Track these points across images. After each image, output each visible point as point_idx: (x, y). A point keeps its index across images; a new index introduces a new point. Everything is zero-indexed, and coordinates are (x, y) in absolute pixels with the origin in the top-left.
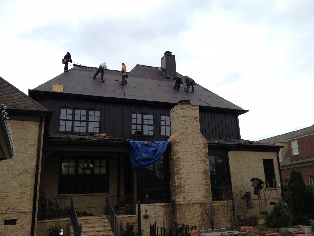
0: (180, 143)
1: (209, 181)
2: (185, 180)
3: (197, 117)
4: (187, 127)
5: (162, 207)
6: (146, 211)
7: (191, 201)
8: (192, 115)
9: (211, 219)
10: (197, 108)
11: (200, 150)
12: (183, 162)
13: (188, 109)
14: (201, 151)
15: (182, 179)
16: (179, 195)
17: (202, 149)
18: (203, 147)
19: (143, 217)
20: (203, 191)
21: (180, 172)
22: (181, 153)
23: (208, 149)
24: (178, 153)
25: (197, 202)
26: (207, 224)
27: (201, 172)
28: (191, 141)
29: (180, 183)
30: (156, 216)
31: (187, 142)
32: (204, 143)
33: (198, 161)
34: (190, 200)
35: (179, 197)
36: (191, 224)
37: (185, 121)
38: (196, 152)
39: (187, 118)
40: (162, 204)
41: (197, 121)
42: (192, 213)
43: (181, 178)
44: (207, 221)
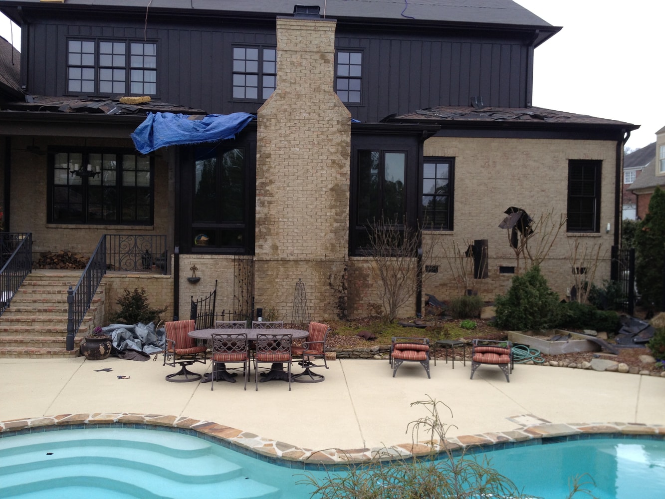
0: (273, 120)
1: (345, 212)
2: (281, 208)
3: (329, 51)
4: (298, 79)
5: (233, 263)
6: (194, 269)
7: (292, 255)
8: (315, 47)
9: (340, 295)
10: (329, 25)
11: (327, 136)
12: (279, 165)
13: (305, 31)
14: (331, 140)
15: (272, 206)
16: (261, 240)
17: (334, 133)
18: (339, 131)
19: (186, 280)
20: (326, 234)
21: (267, 188)
22: (274, 145)
23: (351, 134)
24: (267, 145)
25: (307, 258)
26: (328, 307)
27: (324, 189)
28: (304, 115)
29: (266, 215)
30: (217, 281)
31: (293, 117)
32: (340, 120)
33: (319, 165)
34: (288, 252)
35: (262, 246)
36: (287, 303)
37: (292, 63)
38: (316, 143)
39: (298, 55)
40: (232, 257)
41: (327, 61)
42: (293, 280)
43: (270, 203)
44: (330, 299)
